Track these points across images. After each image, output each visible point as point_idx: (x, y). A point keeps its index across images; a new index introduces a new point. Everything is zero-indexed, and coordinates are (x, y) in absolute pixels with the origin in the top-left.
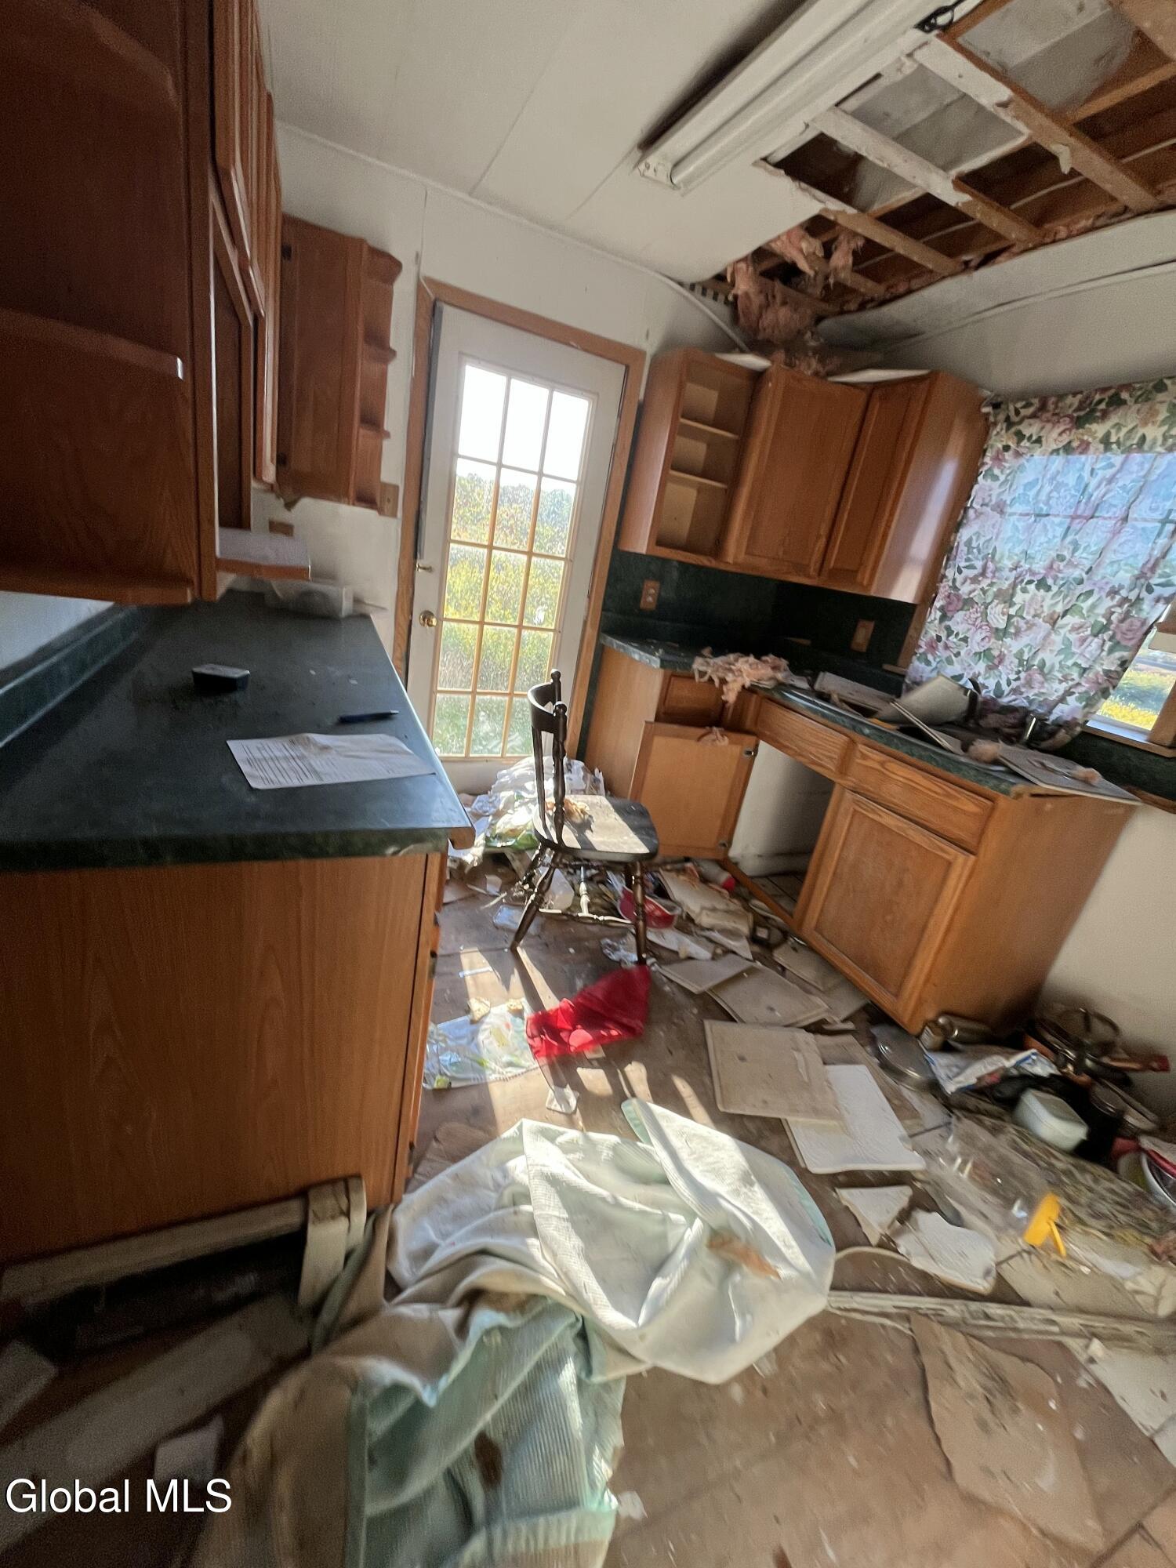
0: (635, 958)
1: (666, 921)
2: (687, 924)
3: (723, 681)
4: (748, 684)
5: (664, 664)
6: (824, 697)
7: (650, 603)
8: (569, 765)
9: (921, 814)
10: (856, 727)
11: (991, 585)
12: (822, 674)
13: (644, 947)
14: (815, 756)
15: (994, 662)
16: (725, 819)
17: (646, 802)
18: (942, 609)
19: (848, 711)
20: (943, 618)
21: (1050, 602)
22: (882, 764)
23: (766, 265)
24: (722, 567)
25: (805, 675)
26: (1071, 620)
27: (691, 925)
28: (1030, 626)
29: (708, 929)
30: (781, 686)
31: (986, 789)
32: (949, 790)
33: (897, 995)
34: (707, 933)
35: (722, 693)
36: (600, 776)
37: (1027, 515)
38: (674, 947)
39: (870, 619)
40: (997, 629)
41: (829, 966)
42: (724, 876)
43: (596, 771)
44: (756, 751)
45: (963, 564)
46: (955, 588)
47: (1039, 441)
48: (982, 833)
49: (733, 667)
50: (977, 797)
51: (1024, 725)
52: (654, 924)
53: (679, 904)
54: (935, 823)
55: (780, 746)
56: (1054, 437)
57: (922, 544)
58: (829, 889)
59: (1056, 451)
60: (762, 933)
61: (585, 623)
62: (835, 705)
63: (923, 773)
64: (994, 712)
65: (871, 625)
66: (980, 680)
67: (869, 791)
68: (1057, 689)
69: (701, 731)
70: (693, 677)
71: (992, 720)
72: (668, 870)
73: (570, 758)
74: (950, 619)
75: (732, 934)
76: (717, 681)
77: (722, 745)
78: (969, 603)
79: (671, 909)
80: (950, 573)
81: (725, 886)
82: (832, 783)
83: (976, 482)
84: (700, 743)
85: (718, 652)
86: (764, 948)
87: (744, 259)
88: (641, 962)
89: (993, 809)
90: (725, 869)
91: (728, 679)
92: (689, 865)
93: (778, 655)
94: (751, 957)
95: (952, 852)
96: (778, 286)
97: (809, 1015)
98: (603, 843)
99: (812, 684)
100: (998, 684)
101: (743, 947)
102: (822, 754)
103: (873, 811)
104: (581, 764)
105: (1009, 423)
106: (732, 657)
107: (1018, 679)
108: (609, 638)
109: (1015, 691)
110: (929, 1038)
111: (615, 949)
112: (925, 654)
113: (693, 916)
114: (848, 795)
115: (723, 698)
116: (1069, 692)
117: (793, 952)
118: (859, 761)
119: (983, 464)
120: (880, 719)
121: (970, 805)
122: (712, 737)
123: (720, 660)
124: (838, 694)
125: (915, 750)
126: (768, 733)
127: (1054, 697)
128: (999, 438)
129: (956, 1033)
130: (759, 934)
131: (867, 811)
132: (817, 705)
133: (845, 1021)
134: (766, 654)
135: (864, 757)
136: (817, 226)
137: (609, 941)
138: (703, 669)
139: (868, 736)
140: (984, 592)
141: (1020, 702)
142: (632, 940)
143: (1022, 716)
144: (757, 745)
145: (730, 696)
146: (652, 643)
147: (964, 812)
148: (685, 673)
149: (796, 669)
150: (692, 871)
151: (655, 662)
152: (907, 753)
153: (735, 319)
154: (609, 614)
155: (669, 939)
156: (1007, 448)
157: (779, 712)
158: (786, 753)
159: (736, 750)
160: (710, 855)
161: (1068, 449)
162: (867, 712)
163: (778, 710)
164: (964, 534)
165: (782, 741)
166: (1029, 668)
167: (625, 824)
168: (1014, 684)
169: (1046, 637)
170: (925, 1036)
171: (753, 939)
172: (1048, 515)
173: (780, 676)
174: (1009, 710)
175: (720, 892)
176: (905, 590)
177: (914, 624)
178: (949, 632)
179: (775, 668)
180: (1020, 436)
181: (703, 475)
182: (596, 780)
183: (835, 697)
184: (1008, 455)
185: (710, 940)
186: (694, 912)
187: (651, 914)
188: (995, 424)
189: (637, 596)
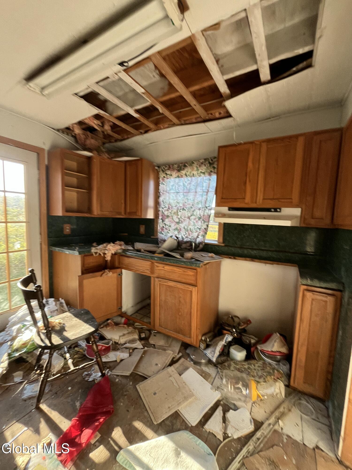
0: (100, 374)
1: (107, 350)
2: (116, 346)
3: (105, 254)
4: (113, 253)
5: (80, 253)
6: (139, 251)
7: (68, 232)
8: (47, 302)
9: (179, 279)
10: (152, 258)
11: (172, 211)
12: (135, 243)
13: (103, 366)
14: (143, 270)
15: (179, 231)
16: (117, 299)
17: (87, 306)
18: (162, 219)
19: (147, 254)
20: (163, 221)
21: (187, 214)
22: (163, 267)
23: (84, 126)
24: (93, 216)
25: (130, 245)
26: (193, 217)
27: (118, 345)
28: (184, 220)
29: (124, 344)
30: (124, 251)
31: (194, 267)
32: (184, 270)
33: (190, 337)
34: (125, 346)
35: (105, 258)
36: (63, 301)
37: (175, 193)
38: (114, 359)
39: (143, 224)
40: (177, 222)
41: (167, 337)
42: (123, 320)
43: (60, 299)
44: (122, 273)
45: (163, 207)
46: (163, 213)
47: (171, 175)
48: (196, 279)
49: (106, 248)
50: (192, 270)
51: (192, 245)
52: (103, 353)
53: (110, 340)
54: (184, 280)
55: (130, 270)
56: (175, 174)
57: (151, 202)
58: (160, 311)
59: (176, 178)
60: (143, 335)
61: (41, 244)
62: (143, 252)
63: (176, 267)
64: (183, 243)
65: (144, 226)
66: (177, 236)
67: (162, 276)
68: (195, 235)
69: (101, 273)
70: (92, 255)
71: (184, 246)
72: (102, 328)
73: (47, 298)
74: (164, 221)
75: (132, 341)
76: (102, 255)
77: (110, 275)
78: (168, 216)
79: (108, 343)
80: (161, 209)
81: (125, 323)
82: (150, 277)
83: (159, 185)
84: (102, 277)
85: (99, 244)
86: (145, 340)
87: (75, 124)
88: (103, 375)
89: (197, 272)
90: (122, 317)
91: (106, 253)
92: (109, 321)
93: (120, 240)
94: (142, 347)
95: (191, 288)
96: (89, 133)
97: (169, 359)
98: (73, 335)
99: (134, 248)
100: (182, 236)
101: (138, 345)
102: (145, 269)
103: (165, 282)
104: (53, 299)
105: (163, 171)
106: (105, 245)
107: (186, 234)
108: (54, 248)
109: (187, 237)
110: (202, 346)
111: (89, 375)
112: (161, 232)
113: (117, 341)
114: (156, 279)
115: (106, 259)
116: (198, 235)
117: (155, 337)
118: (156, 268)
119: (160, 181)
120: (158, 254)
121: (190, 273)
122: (106, 273)
123: (101, 247)
124: (143, 249)
125: (172, 261)
126: (124, 266)
127: (195, 237)
128: (162, 175)
129: (208, 340)
130: (142, 336)
131: (163, 283)
132: (138, 254)
133: (178, 354)
134: (116, 241)
135: (157, 266)
136: (97, 117)
137: (86, 373)
138: (96, 251)
139: (157, 260)
140: (171, 213)
141: (189, 240)
142: (96, 367)
143: (190, 243)
144: (121, 271)
145: (108, 258)
146: (73, 246)
147: (190, 275)
148: (89, 254)
149: (127, 243)
150: (111, 323)
151: (76, 253)
152: (170, 262)
153: (76, 141)
154: (52, 239)
155: (112, 357)
156: (164, 177)
157: (126, 259)
158: (132, 271)
159: (115, 275)
160: (116, 314)
161: (178, 177)
162: (153, 252)
163: (126, 258)
164: (161, 199)
165: (129, 268)
166: (188, 231)
167: (81, 321)
168: (186, 235)
169: (189, 222)
170: (201, 346)
171: (141, 339)
172: (179, 193)
173: (123, 247)
174: (187, 242)
175: (124, 327)
176: (150, 215)
177: (155, 224)
178: (165, 225)
179: (120, 245)
180: (166, 174)
181: (77, 188)
182: (61, 303)
183: (142, 250)
184: (165, 179)
185: (126, 348)
186: (117, 340)
187: (101, 350)
188: (160, 171)
189: (62, 230)
